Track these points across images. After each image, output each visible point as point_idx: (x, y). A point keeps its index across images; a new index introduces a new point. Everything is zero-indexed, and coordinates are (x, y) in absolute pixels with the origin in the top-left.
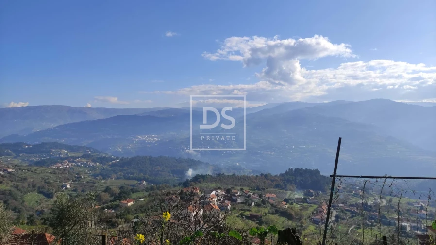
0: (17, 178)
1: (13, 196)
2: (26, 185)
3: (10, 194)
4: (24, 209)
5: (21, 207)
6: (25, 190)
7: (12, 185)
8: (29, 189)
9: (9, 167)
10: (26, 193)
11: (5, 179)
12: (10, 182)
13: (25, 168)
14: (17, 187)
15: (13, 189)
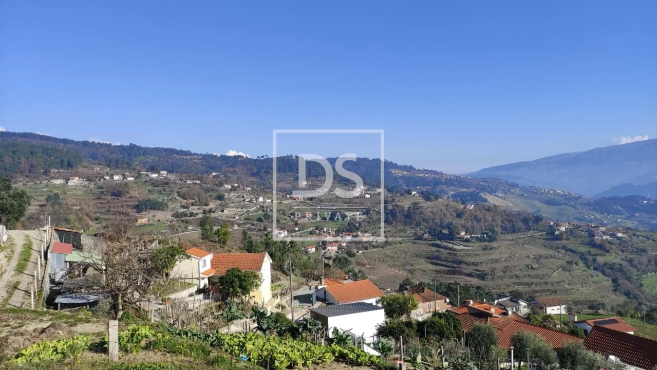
0: (629, 247)
1: (624, 274)
2: (644, 259)
3: (621, 270)
4: (643, 297)
5: (637, 292)
6: (644, 267)
7: (624, 257)
8: (650, 267)
9: (618, 230)
10: (644, 272)
11: (613, 246)
12: (620, 253)
13: (643, 234)
14: (630, 261)
15: (624, 263)
